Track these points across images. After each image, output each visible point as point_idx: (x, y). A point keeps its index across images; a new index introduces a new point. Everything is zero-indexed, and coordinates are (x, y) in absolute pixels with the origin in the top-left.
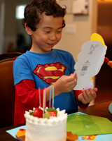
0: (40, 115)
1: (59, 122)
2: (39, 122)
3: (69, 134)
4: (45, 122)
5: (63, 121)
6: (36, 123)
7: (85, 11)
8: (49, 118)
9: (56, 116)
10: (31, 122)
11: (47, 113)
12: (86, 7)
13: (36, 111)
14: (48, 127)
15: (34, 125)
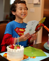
0: (13, 48)
1: (21, 51)
2: (12, 51)
3: (25, 55)
4: (15, 51)
5: (22, 51)
6: (11, 51)
7: (39, 3)
8: (16, 49)
9: (19, 48)
10: (9, 50)
11: (16, 47)
12: (39, 1)
13: (11, 46)
14: (16, 53)
15: (10, 52)
